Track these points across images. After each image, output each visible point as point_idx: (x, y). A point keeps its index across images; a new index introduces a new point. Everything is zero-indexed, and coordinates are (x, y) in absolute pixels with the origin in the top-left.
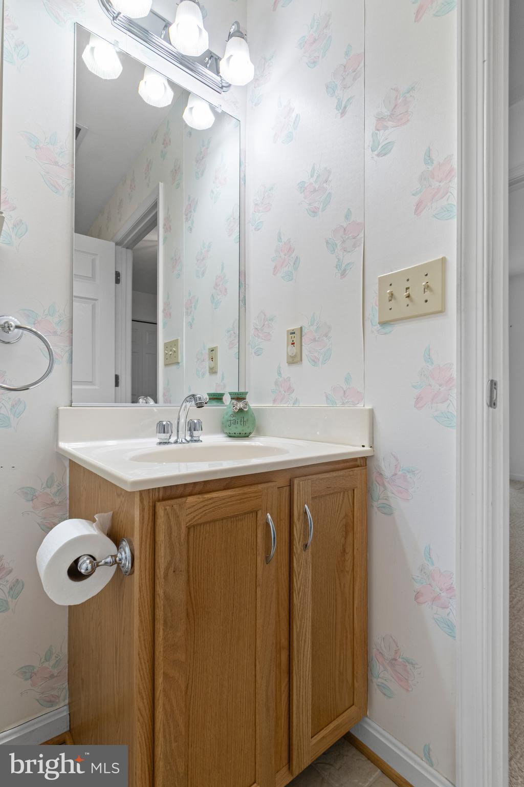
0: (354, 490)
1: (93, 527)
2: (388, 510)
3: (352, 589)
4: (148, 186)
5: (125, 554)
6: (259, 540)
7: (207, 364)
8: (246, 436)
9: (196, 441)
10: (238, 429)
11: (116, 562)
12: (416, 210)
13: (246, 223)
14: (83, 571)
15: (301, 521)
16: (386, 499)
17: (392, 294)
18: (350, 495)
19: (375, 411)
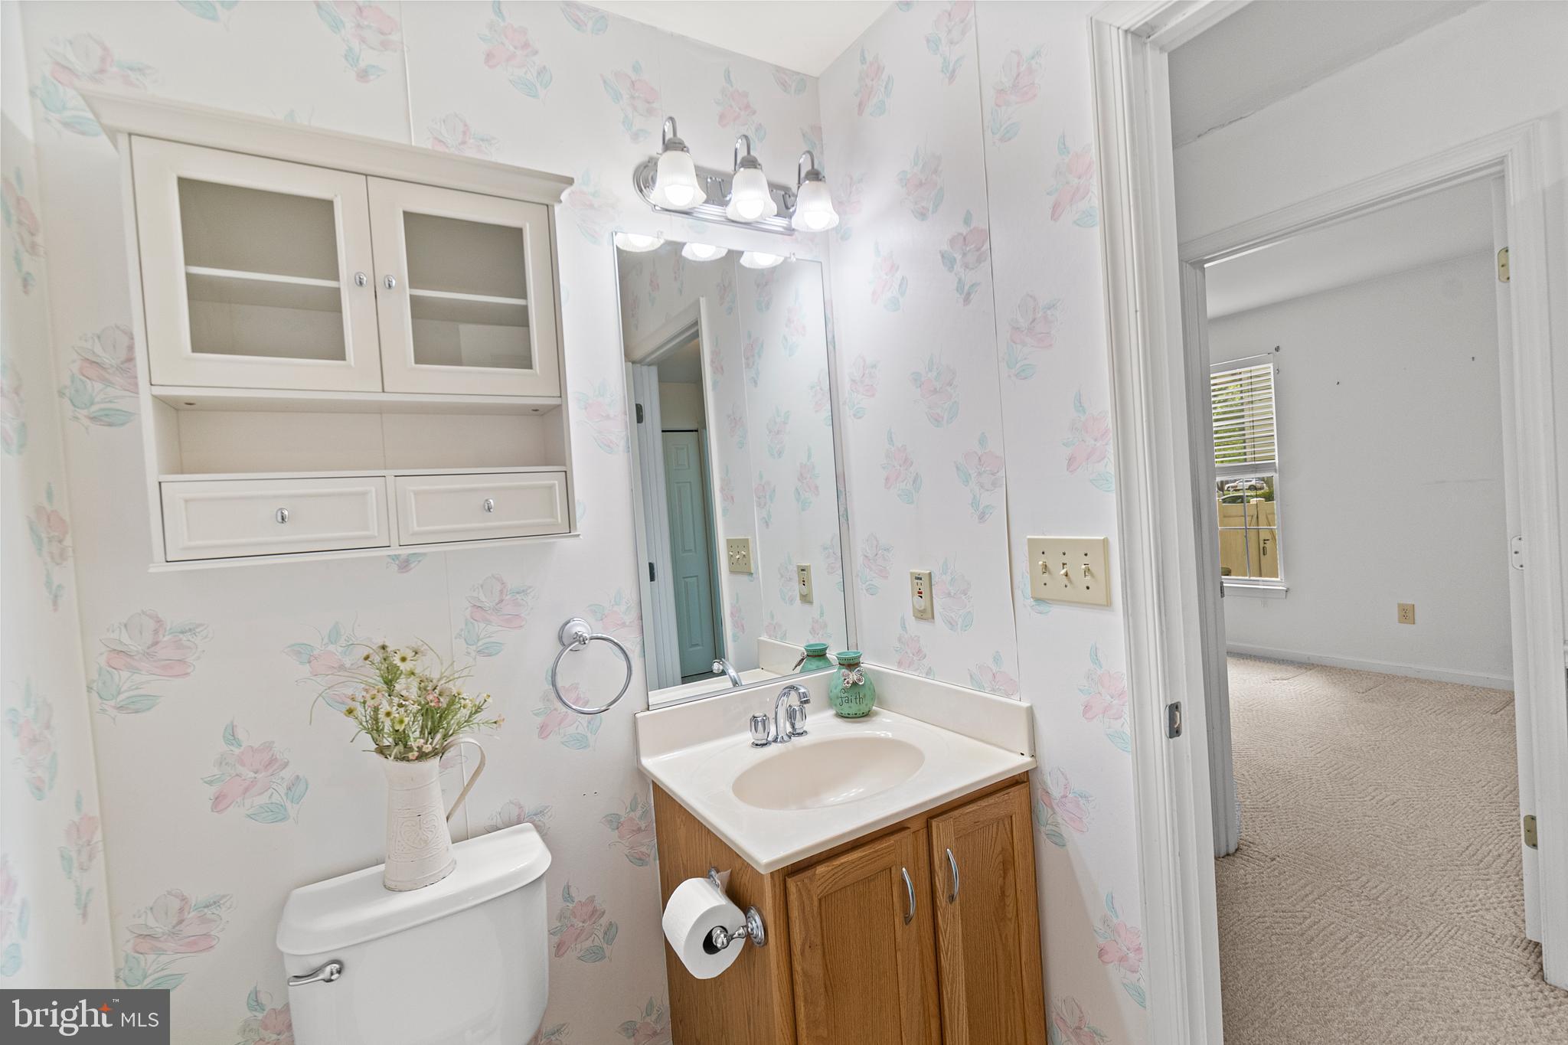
0: (1011, 817)
1: (717, 892)
2: (1059, 841)
3: (1017, 941)
4: (681, 292)
5: (756, 924)
6: (896, 899)
7: (796, 588)
8: (866, 715)
9: (800, 734)
10: (853, 708)
11: (748, 936)
12: (1069, 466)
13: (841, 403)
14: (719, 945)
15: (943, 869)
16: (1055, 826)
17: (1046, 566)
18: (1007, 826)
19: (1034, 708)
